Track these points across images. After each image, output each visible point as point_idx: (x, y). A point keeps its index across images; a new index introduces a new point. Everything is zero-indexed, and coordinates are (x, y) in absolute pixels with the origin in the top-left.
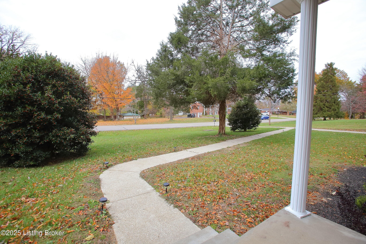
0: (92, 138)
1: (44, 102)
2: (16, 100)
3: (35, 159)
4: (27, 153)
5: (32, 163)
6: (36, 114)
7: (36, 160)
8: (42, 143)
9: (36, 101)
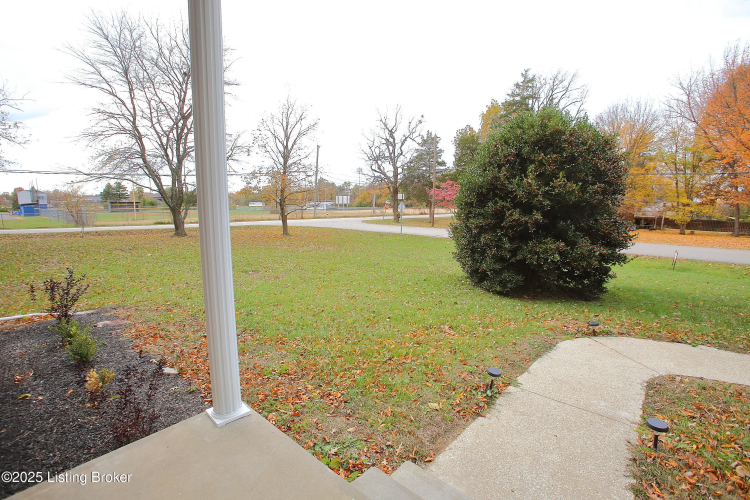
0: (615, 269)
1: (520, 193)
2: (489, 190)
3: (503, 283)
4: (495, 271)
5: (498, 289)
6: (507, 214)
7: (504, 286)
8: (513, 260)
9: (511, 192)
